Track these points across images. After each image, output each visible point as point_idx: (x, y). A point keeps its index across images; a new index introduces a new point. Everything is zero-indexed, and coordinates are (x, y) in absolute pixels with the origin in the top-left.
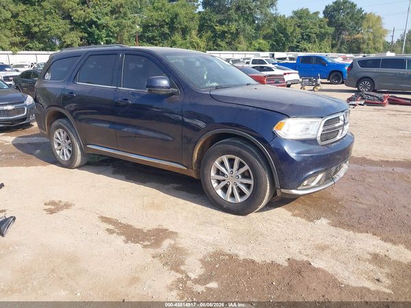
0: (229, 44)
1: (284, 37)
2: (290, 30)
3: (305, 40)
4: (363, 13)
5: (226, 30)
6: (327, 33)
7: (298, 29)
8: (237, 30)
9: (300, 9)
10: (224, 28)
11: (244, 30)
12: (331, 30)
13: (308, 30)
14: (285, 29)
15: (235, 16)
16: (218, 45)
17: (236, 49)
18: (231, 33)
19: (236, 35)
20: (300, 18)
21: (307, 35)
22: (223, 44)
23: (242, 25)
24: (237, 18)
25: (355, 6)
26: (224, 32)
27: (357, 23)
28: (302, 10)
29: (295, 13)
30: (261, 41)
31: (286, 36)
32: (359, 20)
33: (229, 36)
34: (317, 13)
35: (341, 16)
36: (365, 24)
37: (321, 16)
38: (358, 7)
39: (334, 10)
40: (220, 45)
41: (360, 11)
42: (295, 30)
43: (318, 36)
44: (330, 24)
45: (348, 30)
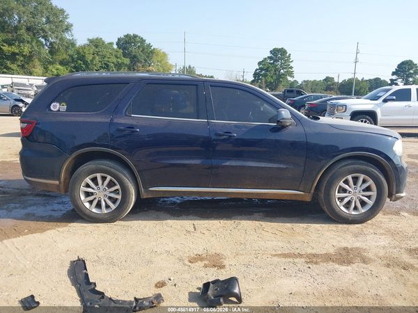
0: (23, 67)
1: (84, 64)
2: (89, 58)
3: (104, 68)
4: (152, 48)
5: (17, 51)
6: (123, 63)
7: (97, 58)
8: (30, 52)
9: (95, 38)
10: (14, 49)
11: (39, 53)
12: (127, 61)
13: (106, 59)
14: (84, 56)
15: (27, 37)
16: (8, 68)
17: (31, 74)
18: (23, 56)
19: (29, 58)
20: (96, 46)
21: (105, 64)
22: (14, 67)
23: (36, 48)
24: (30, 40)
25: (145, 41)
26: (14, 54)
27: (148, 57)
28: (97, 39)
29: (91, 41)
30: (59, 67)
31: (85, 63)
32: (149, 54)
33: (22, 58)
34: (112, 44)
35: (133, 49)
36: (155, 59)
37: (115, 47)
38: (147, 42)
39: (127, 42)
40: (10, 68)
41: (149, 46)
42: (94, 58)
43: (115, 65)
44: (125, 55)
45: (141, 62)
